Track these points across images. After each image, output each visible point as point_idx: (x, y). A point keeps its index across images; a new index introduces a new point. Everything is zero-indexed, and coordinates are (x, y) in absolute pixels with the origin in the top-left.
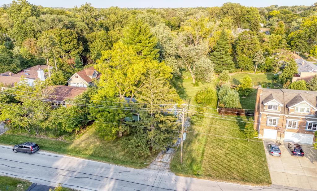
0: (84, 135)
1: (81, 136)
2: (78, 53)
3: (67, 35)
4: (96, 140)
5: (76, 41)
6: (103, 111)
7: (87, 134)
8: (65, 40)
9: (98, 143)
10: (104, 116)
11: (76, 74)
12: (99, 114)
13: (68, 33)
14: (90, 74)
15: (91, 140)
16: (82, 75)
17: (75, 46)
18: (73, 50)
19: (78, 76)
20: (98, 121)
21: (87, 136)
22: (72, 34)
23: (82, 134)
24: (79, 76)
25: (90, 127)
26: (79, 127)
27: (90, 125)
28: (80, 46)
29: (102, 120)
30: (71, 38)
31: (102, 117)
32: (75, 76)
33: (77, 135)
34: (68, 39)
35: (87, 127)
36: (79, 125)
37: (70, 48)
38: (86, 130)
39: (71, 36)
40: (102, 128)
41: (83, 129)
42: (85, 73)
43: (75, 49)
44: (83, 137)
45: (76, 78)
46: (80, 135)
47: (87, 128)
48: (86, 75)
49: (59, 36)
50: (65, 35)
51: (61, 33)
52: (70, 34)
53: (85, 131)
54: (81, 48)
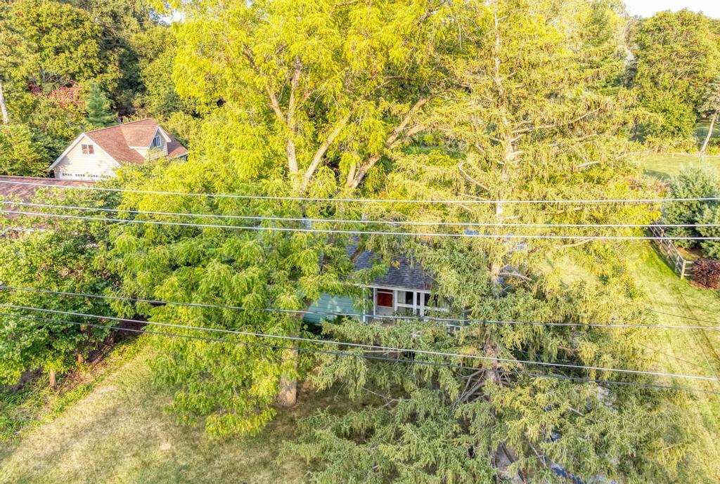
0: (93, 397)
1: (75, 401)
2: (104, 88)
3: (63, 23)
4: (156, 426)
5: (92, 47)
6: (195, 261)
7: (111, 388)
8: (54, 40)
9: (166, 446)
10: (203, 286)
11: (84, 139)
12: (174, 279)
13: (65, 17)
14: (139, 139)
15: (127, 426)
16: (110, 142)
17: (92, 61)
18: (86, 74)
19: (91, 147)
20: (168, 319)
21: (111, 404)
22: (82, 22)
23: (81, 387)
24: (96, 147)
25: (130, 348)
26: (59, 352)
27: (128, 342)
28: (110, 66)
29: (188, 316)
30: (75, 32)
31: (189, 294)
32: (80, 147)
33: (54, 400)
34: (65, 35)
35: (112, 349)
36: (63, 345)
37: (73, 67)
38: (105, 365)
39: (77, 27)
40: (191, 360)
41: (89, 360)
42: (122, 136)
43: (93, 71)
44: (86, 409)
45: (84, 152)
46: (70, 395)
47: (115, 356)
48: (126, 145)
49: (33, 24)
50: (53, 21)
51: (39, 15)
52: (72, 20)
53: (101, 370)
54: (113, 73)
